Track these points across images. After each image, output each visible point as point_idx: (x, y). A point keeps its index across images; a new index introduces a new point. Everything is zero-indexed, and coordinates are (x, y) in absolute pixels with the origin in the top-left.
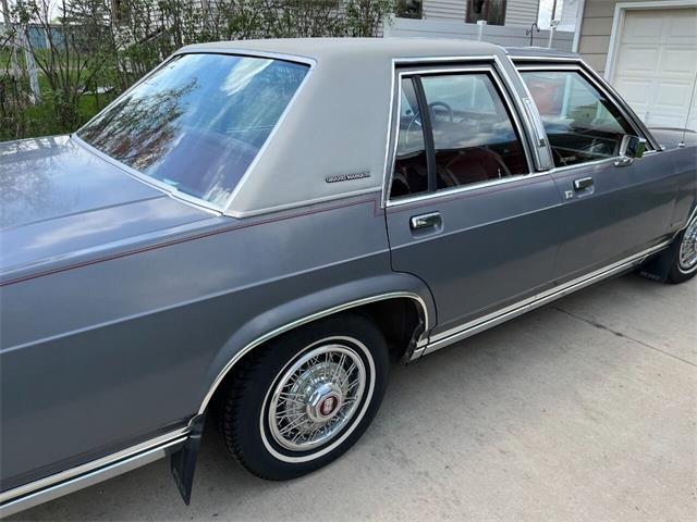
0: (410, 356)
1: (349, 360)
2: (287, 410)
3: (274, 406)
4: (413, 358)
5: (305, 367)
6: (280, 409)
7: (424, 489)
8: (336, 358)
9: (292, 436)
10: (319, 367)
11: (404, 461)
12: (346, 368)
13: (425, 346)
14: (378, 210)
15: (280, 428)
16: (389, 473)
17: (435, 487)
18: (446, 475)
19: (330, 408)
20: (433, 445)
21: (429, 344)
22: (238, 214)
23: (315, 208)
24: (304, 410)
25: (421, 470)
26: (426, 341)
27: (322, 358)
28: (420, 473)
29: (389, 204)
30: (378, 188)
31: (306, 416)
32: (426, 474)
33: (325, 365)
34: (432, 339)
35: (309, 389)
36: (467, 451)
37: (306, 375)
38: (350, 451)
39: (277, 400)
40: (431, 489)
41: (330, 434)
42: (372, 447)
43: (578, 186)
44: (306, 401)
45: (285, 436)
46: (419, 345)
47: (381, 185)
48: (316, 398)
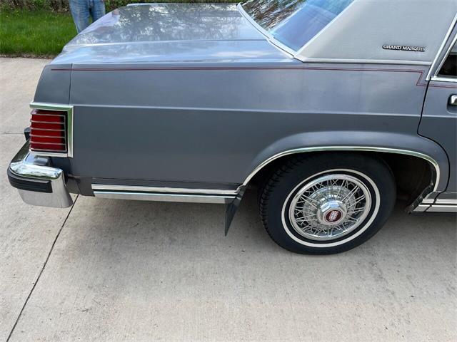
0: (415, 208)
1: (361, 192)
2: (304, 208)
3: (295, 201)
4: (416, 210)
5: (325, 183)
6: (300, 205)
7: (386, 301)
8: (351, 186)
9: (303, 226)
10: (335, 188)
11: (380, 278)
12: (357, 196)
13: (431, 204)
14: (422, 82)
15: (296, 217)
16: (364, 280)
17: (396, 304)
18: (409, 301)
19: (334, 218)
20: (409, 277)
21: (434, 204)
22: (304, 59)
23: (366, 67)
24: (315, 212)
25: (391, 289)
26: (432, 201)
27: (340, 182)
28: (388, 290)
29: (434, 78)
30: (429, 63)
31: (316, 217)
32: (393, 293)
33: (340, 188)
34: (438, 201)
35: (323, 199)
36: (435, 293)
37: (324, 189)
38: (344, 254)
39: (298, 198)
40: (392, 304)
41: (331, 237)
42: (360, 258)
44: (318, 206)
45: (299, 224)
46: (424, 201)
47: (432, 61)
48: (325, 207)
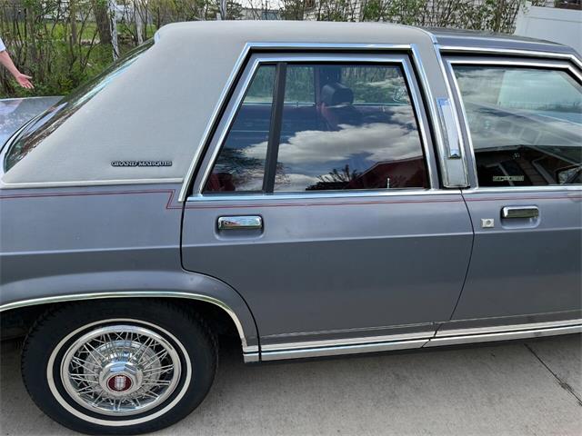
14: (173, 204)
26: (256, 348)
29: (199, 197)
30: (180, 180)
43: (506, 214)
44: (104, 364)
46: (246, 350)
47: (183, 176)
48: (115, 366)
